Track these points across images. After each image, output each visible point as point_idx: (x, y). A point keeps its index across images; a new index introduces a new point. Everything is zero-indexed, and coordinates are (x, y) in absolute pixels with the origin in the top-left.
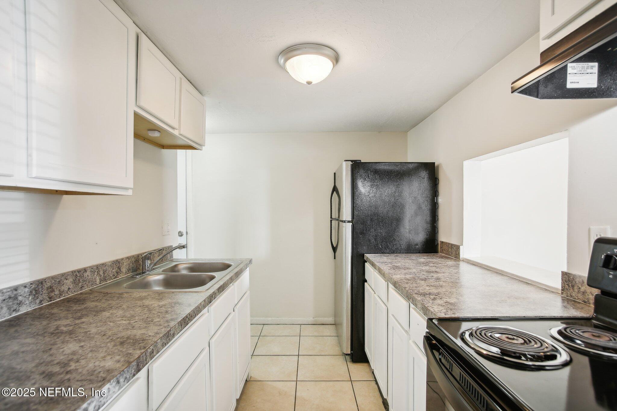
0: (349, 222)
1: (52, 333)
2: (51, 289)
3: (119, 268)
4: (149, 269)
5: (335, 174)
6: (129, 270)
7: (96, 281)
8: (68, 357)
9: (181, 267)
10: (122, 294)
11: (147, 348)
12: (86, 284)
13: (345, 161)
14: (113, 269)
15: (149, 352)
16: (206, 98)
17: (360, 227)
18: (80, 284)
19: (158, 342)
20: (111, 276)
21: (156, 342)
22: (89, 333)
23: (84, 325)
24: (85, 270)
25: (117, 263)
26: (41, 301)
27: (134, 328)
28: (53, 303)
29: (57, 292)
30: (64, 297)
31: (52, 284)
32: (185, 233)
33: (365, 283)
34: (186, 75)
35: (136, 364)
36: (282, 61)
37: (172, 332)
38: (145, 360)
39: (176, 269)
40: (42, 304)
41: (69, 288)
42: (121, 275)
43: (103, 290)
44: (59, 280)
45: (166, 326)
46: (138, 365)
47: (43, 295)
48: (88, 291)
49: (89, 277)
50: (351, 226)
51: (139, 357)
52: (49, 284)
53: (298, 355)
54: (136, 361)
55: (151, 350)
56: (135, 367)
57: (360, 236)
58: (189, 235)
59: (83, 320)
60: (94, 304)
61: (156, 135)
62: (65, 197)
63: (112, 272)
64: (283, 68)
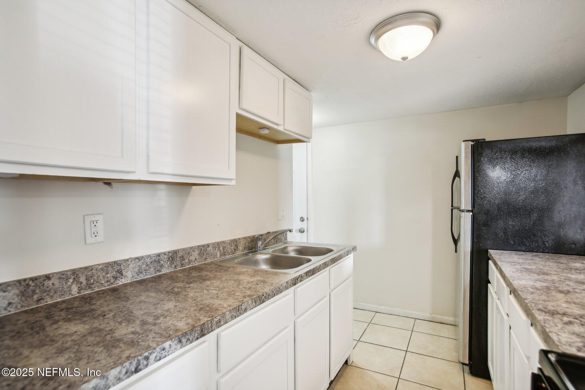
0: (468, 211)
1: (168, 292)
2: (182, 258)
3: (237, 246)
4: (260, 249)
5: (457, 157)
6: (245, 248)
7: (217, 255)
8: (163, 312)
9: (290, 249)
10: (229, 268)
11: (214, 317)
12: (208, 256)
13: (464, 141)
14: (231, 247)
15: (215, 321)
16: (313, 94)
17: (482, 218)
18: (204, 256)
19: (226, 313)
20: (230, 252)
21: (224, 314)
22: (187, 296)
23: (189, 289)
24: (208, 246)
25: (235, 242)
26: (176, 266)
27: (218, 298)
28: (184, 269)
29: (187, 261)
30: (192, 265)
31: (183, 254)
32: (306, 219)
33: (489, 285)
34: (290, 75)
35: (199, 329)
36: (373, 41)
37: (243, 307)
38: (210, 327)
39: (286, 250)
40: (176, 269)
41: (196, 259)
42: (238, 252)
43: (218, 263)
44: (188, 251)
45: (240, 301)
46: (202, 331)
47: (177, 262)
48: (209, 262)
49: (212, 252)
50: (472, 216)
51: (204, 324)
52: (181, 254)
53: (407, 351)
54: (199, 327)
55: (218, 319)
56: (199, 332)
57: (483, 228)
58: (309, 221)
59: (192, 285)
60: (206, 273)
61: (266, 132)
62: (194, 187)
63: (230, 248)
64: (375, 48)
